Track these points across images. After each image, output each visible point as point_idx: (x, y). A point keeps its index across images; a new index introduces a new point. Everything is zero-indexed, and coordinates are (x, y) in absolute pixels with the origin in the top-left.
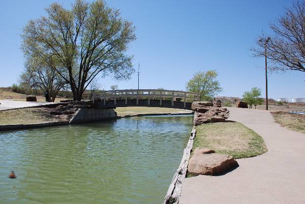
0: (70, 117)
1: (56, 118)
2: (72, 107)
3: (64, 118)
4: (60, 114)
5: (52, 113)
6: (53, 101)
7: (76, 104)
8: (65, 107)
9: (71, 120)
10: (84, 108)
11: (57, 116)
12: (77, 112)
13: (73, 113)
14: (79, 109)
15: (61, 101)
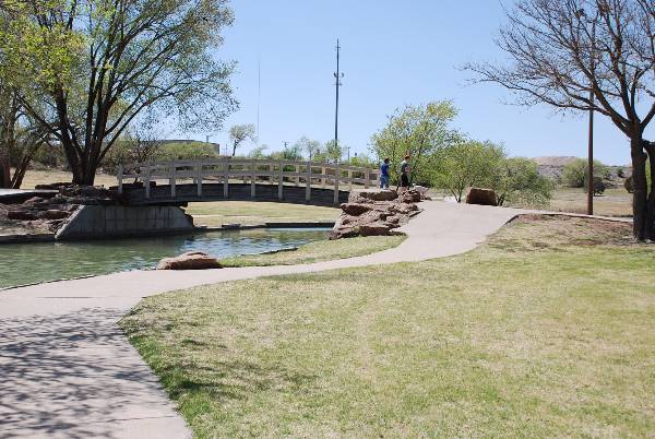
0: (56, 225)
1: (24, 226)
2: (64, 202)
3: (43, 227)
4: (31, 218)
5: (12, 216)
6: (17, 187)
7: (74, 194)
8: (45, 201)
9: (59, 231)
10: (94, 203)
11: (26, 222)
12: (75, 214)
13: (66, 215)
14: (81, 207)
15: (38, 187)
